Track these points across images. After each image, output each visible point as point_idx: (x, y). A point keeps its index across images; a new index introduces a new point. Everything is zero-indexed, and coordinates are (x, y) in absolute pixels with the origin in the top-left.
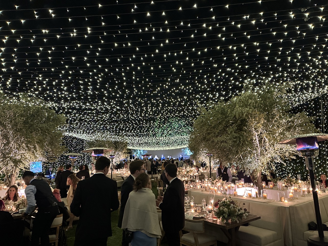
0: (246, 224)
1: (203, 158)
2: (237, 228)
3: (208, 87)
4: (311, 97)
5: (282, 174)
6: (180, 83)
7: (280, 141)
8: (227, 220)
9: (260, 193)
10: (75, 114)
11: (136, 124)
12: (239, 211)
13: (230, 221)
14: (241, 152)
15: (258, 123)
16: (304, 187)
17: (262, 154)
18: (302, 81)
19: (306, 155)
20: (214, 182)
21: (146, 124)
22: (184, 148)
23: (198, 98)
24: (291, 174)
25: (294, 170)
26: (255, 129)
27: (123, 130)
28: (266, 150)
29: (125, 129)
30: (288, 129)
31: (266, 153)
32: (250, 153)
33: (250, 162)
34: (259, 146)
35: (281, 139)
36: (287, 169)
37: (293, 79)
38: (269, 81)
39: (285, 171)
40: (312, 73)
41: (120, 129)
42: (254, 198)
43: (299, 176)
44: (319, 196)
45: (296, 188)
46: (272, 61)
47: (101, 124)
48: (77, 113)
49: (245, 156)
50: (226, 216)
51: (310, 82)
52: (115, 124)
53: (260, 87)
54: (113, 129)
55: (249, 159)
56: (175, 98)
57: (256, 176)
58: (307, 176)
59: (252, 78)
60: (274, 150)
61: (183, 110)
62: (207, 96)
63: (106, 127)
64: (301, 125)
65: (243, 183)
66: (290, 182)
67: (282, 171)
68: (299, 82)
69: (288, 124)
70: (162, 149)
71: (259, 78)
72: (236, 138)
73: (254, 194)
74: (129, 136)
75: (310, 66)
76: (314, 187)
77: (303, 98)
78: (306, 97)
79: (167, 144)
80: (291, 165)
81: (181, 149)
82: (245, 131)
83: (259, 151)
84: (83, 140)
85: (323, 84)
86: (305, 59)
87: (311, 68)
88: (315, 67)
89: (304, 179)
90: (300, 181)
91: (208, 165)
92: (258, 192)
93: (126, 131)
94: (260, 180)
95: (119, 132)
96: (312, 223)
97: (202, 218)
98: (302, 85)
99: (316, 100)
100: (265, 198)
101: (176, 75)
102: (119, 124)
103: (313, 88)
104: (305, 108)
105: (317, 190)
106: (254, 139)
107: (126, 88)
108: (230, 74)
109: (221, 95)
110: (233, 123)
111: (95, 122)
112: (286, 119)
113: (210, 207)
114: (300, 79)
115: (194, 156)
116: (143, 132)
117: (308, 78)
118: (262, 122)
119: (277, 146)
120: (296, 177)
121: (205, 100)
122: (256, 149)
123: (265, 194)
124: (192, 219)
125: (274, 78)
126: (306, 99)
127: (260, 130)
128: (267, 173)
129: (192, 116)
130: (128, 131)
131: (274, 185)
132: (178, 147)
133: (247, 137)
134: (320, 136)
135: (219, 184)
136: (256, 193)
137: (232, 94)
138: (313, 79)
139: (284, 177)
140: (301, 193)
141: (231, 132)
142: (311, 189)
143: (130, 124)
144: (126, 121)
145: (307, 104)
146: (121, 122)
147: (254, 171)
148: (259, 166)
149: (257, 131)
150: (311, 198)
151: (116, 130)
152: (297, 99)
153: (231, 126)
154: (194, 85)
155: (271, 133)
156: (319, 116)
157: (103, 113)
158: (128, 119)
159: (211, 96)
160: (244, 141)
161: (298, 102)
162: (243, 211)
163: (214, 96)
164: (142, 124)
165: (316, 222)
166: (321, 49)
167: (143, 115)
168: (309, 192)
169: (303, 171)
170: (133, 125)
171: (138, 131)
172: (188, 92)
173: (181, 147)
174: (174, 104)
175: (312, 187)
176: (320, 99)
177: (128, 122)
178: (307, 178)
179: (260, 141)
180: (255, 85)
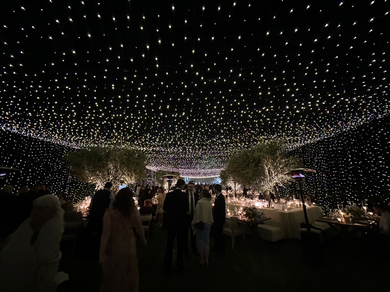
0: (262, 223)
1: (231, 184)
2: (257, 224)
3: (239, 140)
4: (300, 146)
5: (283, 195)
6: (223, 138)
7: (281, 172)
8: (251, 219)
9: (270, 205)
10: (154, 154)
11: (189, 160)
12: (259, 213)
13: (253, 219)
14: (258, 179)
15: (268, 162)
16: (297, 202)
17: (270, 181)
18: (294, 137)
19: (297, 181)
20: (240, 198)
21: (195, 161)
22: (216, 177)
23: (231, 146)
24: (289, 195)
25: (290, 192)
26: (266, 165)
27: (180, 164)
28: (273, 178)
29: (181, 164)
30: (286, 166)
31: (273, 180)
32: (263, 180)
33: (263, 186)
34: (268, 176)
35: (281, 171)
36: (286, 192)
37: (288, 136)
38: (274, 137)
39: (284, 193)
40: (299, 133)
41: (178, 164)
42: (266, 208)
43: (294, 196)
44: (307, 208)
45: (292, 203)
46: (276, 127)
47: (167, 161)
48: (155, 153)
49: (260, 182)
50: (251, 216)
51: (299, 138)
52: (175, 161)
53: (269, 140)
54: (174, 163)
55: (262, 184)
56: (218, 146)
57: (267, 194)
58: (299, 196)
59: (264, 136)
60: (278, 178)
61: (220, 153)
62: (237, 145)
63: (170, 163)
64: (294, 164)
65: (258, 199)
66: (288, 199)
67: (283, 193)
68: (292, 138)
69: (286, 162)
70: (201, 177)
71: (269, 136)
72: (255, 170)
73: (266, 206)
74: (183, 168)
75: (298, 130)
76: (303, 202)
77: (294, 146)
78: (296, 145)
79: (205, 174)
80: (288, 189)
81: (214, 178)
82: (260, 166)
83: (269, 179)
84: (150, 170)
85: (307, 139)
86: (295, 126)
87: (299, 131)
88: (301, 130)
89: (297, 198)
90: (294, 199)
91: (233, 188)
92: (268, 204)
93: (181, 165)
94: (269, 197)
95: (177, 166)
96: (303, 223)
97: (236, 218)
98: (294, 139)
99: (303, 147)
100: (273, 208)
101: (222, 134)
102: (178, 160)
103: (301, 141)
104: (296, 152)
105: (306, 204)
106: (266, 171)
107: (192, 140)
108: (253, 134)
109: (245, 144)
110: (253, 162)
111: (164, 159)
112: (285, 160)
113: (240, 212)
114: (292, 136)
115: (224, 182)
116: (192, 166)
117: (297, 135)
118: (270, 161)
119: (280, 176)
120: (292, 197)
121: (236, 147)
122: (267, 177)
123: (273, 206)
124: (230, 218)
125: (278, 135)
126: (297, 147)
127: (269, 166)
128: (274, 193)
129: (225, 156)
130: (183, 165)
131: (278, 202)
132: (213, 177)
133: (261, 170)
134: (305, 170)
135: (243, 200)
136: (268, 205)
137: (252, 144)
138: (300, 136)
139: (284, 197)
140: (296, 205)
141: (252, 167)
142: (302, 204)
143: (185, 160)
144: (183, 159)
145: (298, 150)
146: (180, 160)
147: (265, 191)
148: (269, 188)
149: (267, 167)
150: (302, 209)
151: (175, 164)
152: (291, 147)
153: (252, 163)
154: (231, 139)
155: (275, 168)
156: (306, 158)
157: (171, 154)
158: (185, 157)
159: (239, 145)
160: (260, 173)
161: (292, 148)
162: (261, 214)
163: (241, 145)
164: (193, 161)
165: (305, 223)
166: (304, 121)
167: (195, 155)
168: (300, 205)
169: (296, 193)
170: (187, 161)
171: (190, 165)
172: (227, 143)
173: (214, 177)
174: (216, 149)
175: (302, 202)
176: (306, 147)
177: (184, 160)
178: (299, 197)
179: (269, 173)
180: (265, 139)
